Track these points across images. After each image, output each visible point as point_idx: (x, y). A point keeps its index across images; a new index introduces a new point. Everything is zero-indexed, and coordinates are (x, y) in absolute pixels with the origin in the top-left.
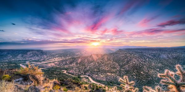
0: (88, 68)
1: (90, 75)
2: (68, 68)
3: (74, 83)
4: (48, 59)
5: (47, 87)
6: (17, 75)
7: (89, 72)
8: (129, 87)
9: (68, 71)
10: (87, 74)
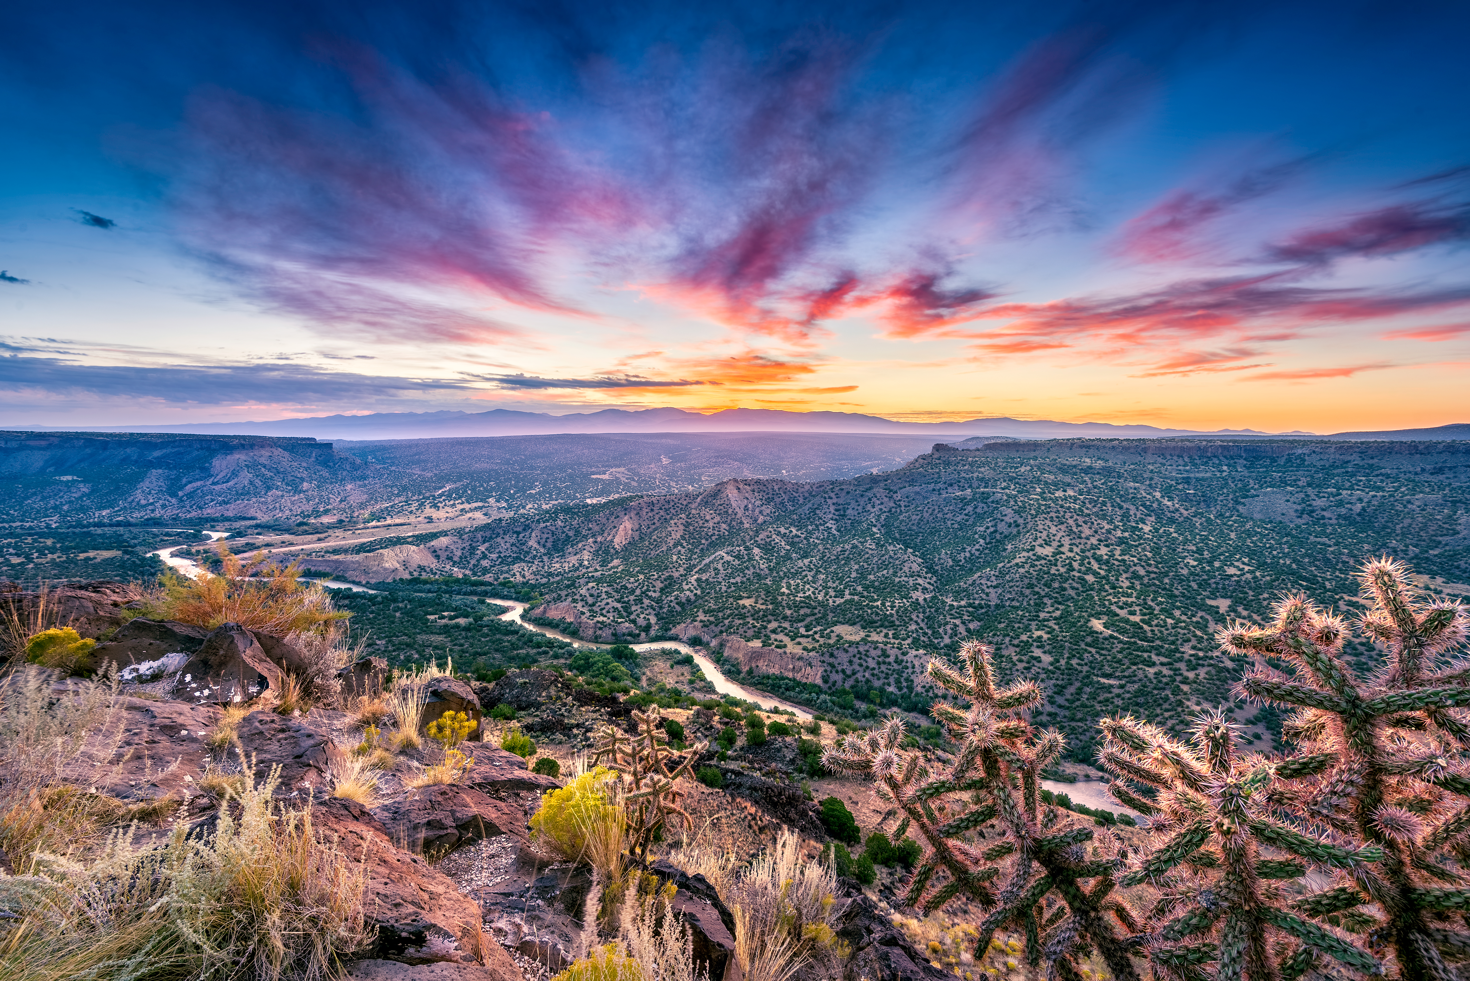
0: (689, 589)
1: (706, 638)
2: (533, 587)
3: (584, 698)
4: (374, 517)
5: (374, 720)
6: (140, 627)
7: (701, 616)
8: (997, 725)
9: (538, 611)
10: (686, 629)
